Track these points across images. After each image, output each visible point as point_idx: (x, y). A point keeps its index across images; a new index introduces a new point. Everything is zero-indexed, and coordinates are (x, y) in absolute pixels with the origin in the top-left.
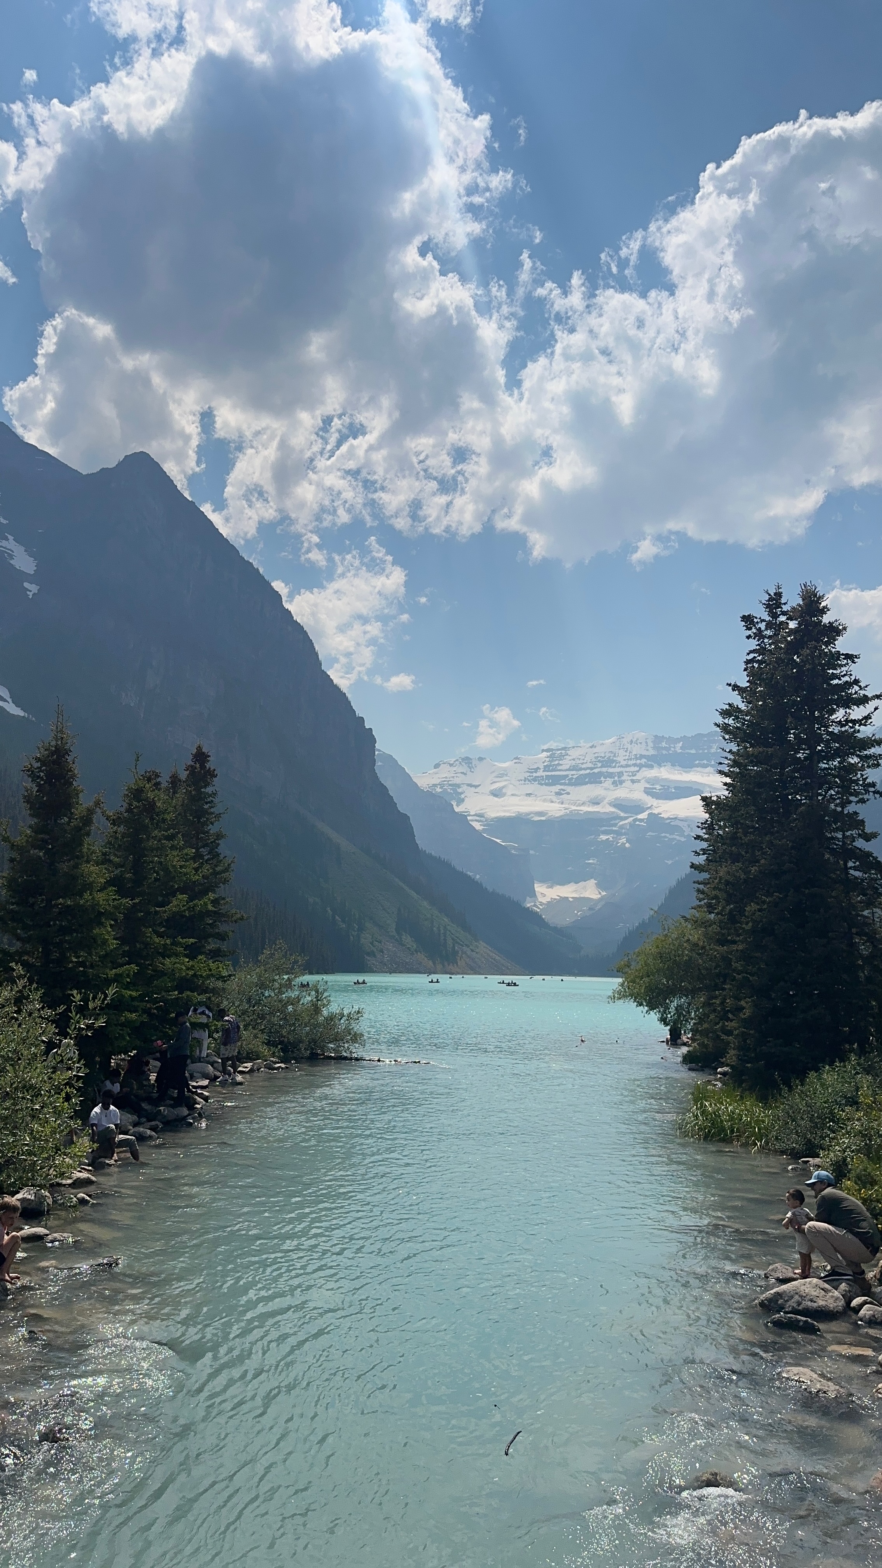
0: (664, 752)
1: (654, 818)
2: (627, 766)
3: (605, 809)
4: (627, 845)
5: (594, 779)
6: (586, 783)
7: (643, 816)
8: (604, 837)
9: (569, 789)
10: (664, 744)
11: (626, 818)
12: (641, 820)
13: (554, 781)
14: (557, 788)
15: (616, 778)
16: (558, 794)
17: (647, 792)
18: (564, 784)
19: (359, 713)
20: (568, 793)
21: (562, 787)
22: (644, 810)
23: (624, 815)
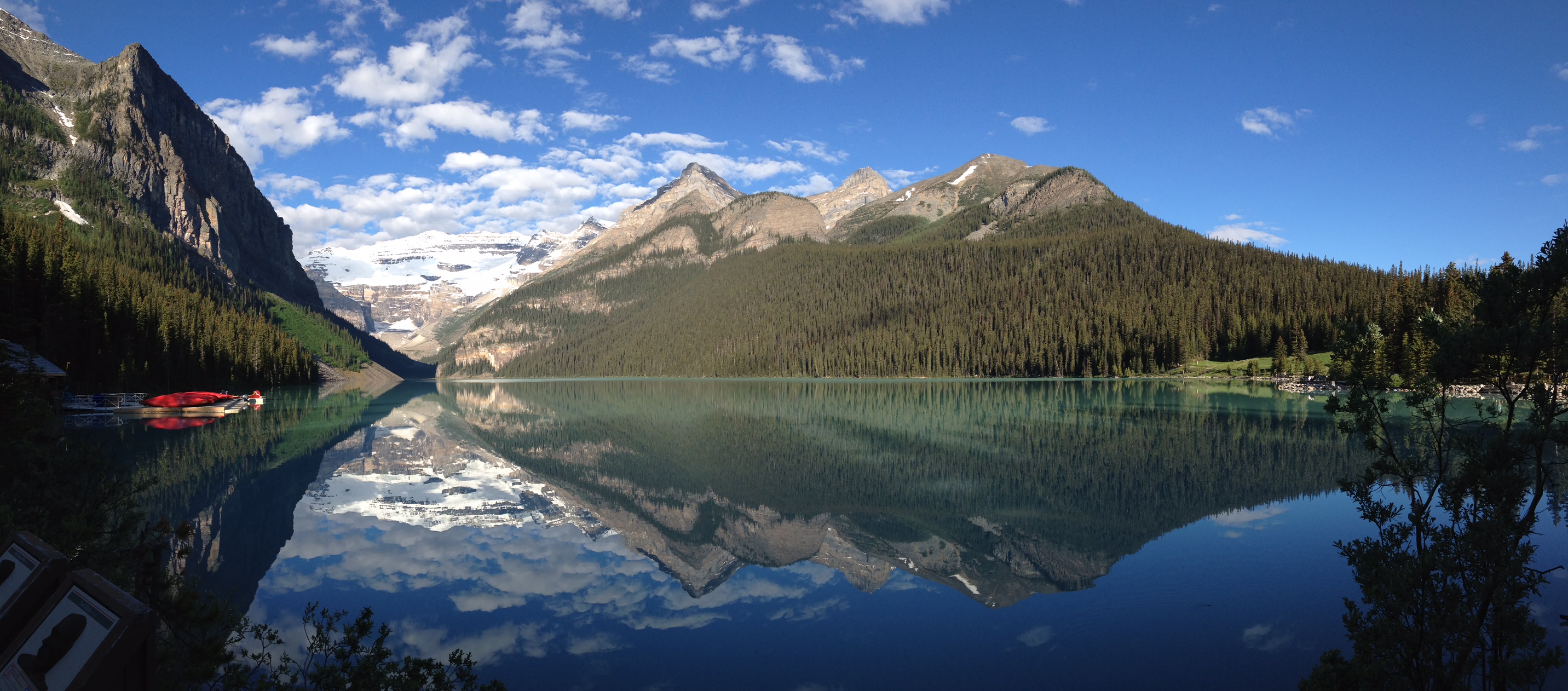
0: (449, 243)
1: (444, 283)
2: (427, 252)
3: (416, 278)
4: (429, 300)
7: (438, 282)
8: (412, 296)
10: (448, 239)
11: (429, 283)
12: (437, 284)
17: (440, 268)
22: (438, 278)
23: (426, 281)
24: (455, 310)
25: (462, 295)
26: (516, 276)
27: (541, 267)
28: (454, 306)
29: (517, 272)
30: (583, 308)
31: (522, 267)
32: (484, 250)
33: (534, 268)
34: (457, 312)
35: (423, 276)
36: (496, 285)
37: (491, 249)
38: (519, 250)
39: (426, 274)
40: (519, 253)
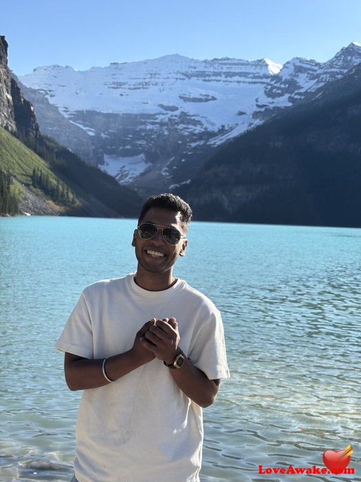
0: (193, 70)
1: (184, 114)
2: (168, 78)
3: (152, 107)
4: (166, 133)
5: (145, 85)
6: (139, 88)
7: (177, 113)
8: (149, 127)
9: (128, 92)
10: (193, 65)
11: (167, 114)
12: (176, 116)
13: (119, 85)
14: (120, 91)
15: (160, 86)
16: (121, 95)
17: (181, 97)
18: (125, 88)
20: (127, 95)
21: (123, 90)
22: (177, 109)
23: (165, 112)
24: (193, 145)
25: (203, 130)
26: (263, 110)
27: (291, 99)
28: (195, 141)
29: (264, 106)
31: (270, 100)
32: (229, 79)
33: (283, 102)
34: (196, 148)
35: (161, 106)
36: (240, 119)
37: (237, 78)
38: (268, 81)
39: (165, 103)
40: (268, 84)
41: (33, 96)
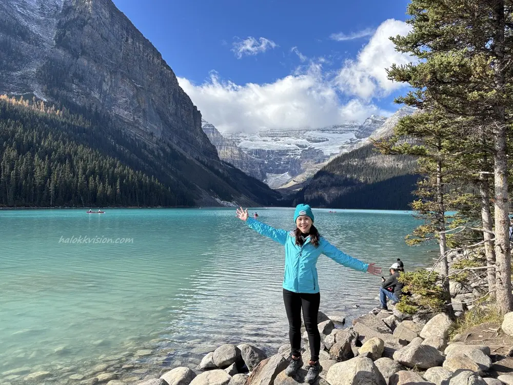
1: (311, 149)
3: (293, 146)
6: (286, 137)
7: (307, 148)
11: (301, 149)
13: (274, 135)
14: (275, 138)
17: (308, 140)
18: (278, 137)
19: (194, 104)
20: (280, 140)
23: (299, 148)
30: (385, 165)
33: (364, 141)
39: (299, 144)
40: (357, 131)
41: (228, 142)
